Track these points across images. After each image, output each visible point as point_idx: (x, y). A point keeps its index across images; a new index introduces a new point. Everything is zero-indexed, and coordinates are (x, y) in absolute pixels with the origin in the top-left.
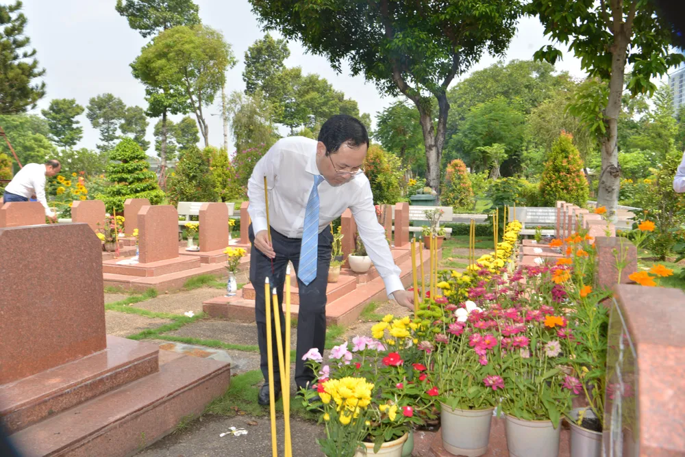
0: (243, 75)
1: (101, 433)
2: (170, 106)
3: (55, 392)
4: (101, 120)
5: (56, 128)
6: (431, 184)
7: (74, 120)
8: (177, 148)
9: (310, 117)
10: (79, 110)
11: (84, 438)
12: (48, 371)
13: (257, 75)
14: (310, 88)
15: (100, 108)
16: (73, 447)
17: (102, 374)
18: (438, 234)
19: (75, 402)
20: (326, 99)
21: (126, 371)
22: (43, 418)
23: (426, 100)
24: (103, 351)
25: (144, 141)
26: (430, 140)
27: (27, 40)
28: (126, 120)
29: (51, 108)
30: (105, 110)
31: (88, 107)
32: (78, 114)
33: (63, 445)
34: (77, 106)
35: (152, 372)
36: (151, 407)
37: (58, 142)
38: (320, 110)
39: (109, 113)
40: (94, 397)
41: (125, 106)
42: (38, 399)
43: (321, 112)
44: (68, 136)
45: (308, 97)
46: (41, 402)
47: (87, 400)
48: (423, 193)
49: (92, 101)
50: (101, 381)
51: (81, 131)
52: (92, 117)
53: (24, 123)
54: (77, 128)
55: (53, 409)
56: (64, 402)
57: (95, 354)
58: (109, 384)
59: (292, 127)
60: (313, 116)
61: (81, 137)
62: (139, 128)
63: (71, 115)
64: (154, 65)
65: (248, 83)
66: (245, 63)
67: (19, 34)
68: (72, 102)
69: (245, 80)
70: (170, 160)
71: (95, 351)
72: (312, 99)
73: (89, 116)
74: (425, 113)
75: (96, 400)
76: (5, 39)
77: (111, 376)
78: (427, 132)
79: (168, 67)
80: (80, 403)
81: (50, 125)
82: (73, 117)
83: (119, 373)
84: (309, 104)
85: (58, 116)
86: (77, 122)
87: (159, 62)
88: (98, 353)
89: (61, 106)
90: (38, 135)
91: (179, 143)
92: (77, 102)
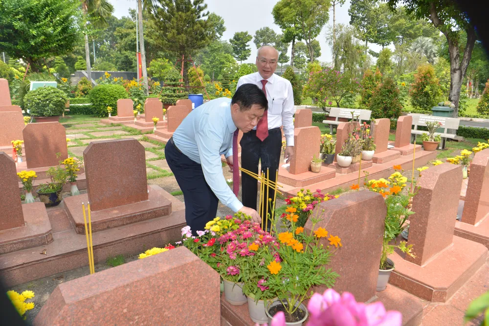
0: (349, 11)
1: (121, 241)
2: (297, 35)
3: (110, 219)
4: (262, 44)
5: (237, 50)
6: (452, 99)
7: (247, 44)
8: (306, 60)
9: (399, 38)
10: (249, 38)
11: (113, 242)
12: (116, 208)
13: (358, 10)
14: (400, 16)
15: (261, 36)
16: (106, 245)
17: (135, 213)
18: (435, 140)
19: (120, 224)
20: (412, 24)
21: (149, 213)
22: (104, 229)
23: (455, 34)
24: (146, 201)
25: (286, 56)
26: (455, 65)
27: (206, 6)
28: (276, 43)
29: (235, 38)
30: (264, 38)
31: (254, 36)
32: (249, 40)
33: (104, 243)
34: (249, 36)
35: (165, 215)
36: (151, 233)
37: (237, 58)
38: (407, 32)
39: (266, 39)
40: (131, 223)
41: (276, 34)
42: (102, 220)
43: (407, 34)
44: (243, 54)
45: (397, 23)
46: (104, 222)
47: (127, 224)
48: (443, 106)
49: (257, 33)
50: (135, 216)
51: (250, 51)
52: (257, 42)
53: (220, 48)
54: (248, 49)
55: (109, 226)
56: (115, 223)
57: (141, 202)
58: (139, 218)
59: (383, 45)
60: (401, 37)
61: (250, 55)
62: (283, 48)
63: (245, 41)
64: (281, 12)
65: (352, 16)
66: (351, 2)
67: (201, 3)
68: (246, 33)
69: (350, 15)
70: (302, 68)
71: (142, 200)
72: (400, 24)
73: (255, 42)
74: (453, 45)
75: (132, 224)
76: (193, 7)
77: (140, 215)
78: (453, 59)
79: (290, 12)
80: (124, 225)
81: (234, 48)
82: (246, 43)
83: (145, 214)
84: (398, 29)
85: (238, 42)
86: (248, 46)
87: (285, 9)
88: (143, 201)
89: (240, 36)
90: (226, 55)
91: (308, 57)
92: (248, 34)
